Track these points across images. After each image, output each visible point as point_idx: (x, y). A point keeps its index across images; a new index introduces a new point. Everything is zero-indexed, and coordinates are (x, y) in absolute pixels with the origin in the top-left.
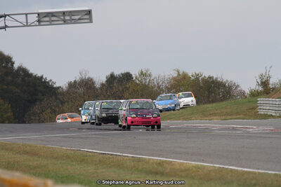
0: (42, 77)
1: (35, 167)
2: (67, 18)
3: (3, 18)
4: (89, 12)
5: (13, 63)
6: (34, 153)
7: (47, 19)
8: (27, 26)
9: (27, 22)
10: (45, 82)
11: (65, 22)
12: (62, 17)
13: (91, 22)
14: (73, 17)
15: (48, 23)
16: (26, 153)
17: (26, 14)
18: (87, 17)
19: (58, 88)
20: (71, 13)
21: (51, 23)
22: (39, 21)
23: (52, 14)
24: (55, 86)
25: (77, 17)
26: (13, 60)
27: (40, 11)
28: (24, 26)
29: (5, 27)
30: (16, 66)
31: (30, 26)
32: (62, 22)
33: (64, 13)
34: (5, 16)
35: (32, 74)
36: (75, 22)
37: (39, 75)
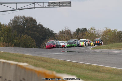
0: (48, 29)
1: (45, 67)
2: (61, 5)
3: (34, 4)
4: (70, 3)
5: (36, 22)
6: (45, 61)
7: (52, 5)
8: (44, 7)
9: (44, 6)
10: (50, 31)
11: (60, 6)
12: (59, 4)
13: (71, 6)
14: (63, 4)
15: (53, 7)
16: (42, 60)
17: (44, 3)
18: (69, 4)
19: (55, 34)
20: (62, 3)
21: (54, 6)
22: (49, 6)
23: (55, 3)
24: (54, 33)
25: (65, 4)
26: (36, 21)
27: (50, 1)
28: (43, 7)
29: (35, 8)
30: (38, 24)
31: (45, 7)
32: (59, 6)
33: (59, 2)
34: (35, 3)
35: (44, 27)
36: (64, 6)
37: (48, 28)
